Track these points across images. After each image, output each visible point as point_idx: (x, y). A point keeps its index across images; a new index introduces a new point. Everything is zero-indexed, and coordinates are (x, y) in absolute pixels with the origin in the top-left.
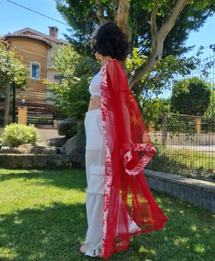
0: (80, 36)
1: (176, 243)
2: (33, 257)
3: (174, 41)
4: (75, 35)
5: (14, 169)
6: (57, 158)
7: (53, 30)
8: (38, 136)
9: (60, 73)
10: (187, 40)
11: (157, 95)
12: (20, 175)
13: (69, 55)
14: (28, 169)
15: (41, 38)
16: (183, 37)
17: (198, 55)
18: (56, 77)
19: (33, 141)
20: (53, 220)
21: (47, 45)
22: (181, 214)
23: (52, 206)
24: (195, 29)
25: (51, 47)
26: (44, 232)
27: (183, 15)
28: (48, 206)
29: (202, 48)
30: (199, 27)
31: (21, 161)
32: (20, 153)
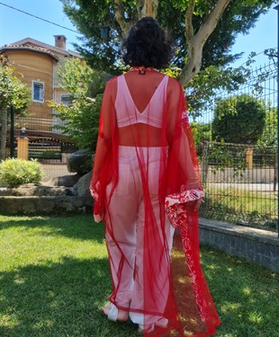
0: (94, 45)
1: (224, 309)
2: (38, 325)
3: (216, 48)
4: (87, 45)
5: (14, 215)
6: (66, 201)
7: (60, 39)
8: (42, 174)
9: (69, 93)
10: (233, 46)
11: (194, 118)
12: (21, 223)
13: (80, 70)
14: (31, 215)
15: (45, 50)
16: (228, 41)
17: (248, 65)
18: (64, 99)
19: (36, 179)
20: (63, 278)
21: (52, 58)
22: (229, 272)
23: (62, 262)
24: (244, 31)
25: (57, 61)
26: (52, 294)
27: (227, 14)
28: (57, 261)
29: (254, 54)
30: (248, 28)
31: (22, 205)
32: (20, 195)
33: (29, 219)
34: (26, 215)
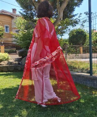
0: (26, 12)
3: (69, 12)
4: (24, 12)
6: (18, 67)
7: (14, 10)
8: (10, 58)
9: (18, 29)
10: (74, 11)
11: (61, 37)
12: (3, 75)
13: (22, 21)
14: (6, 72)
15: (9, 14)
17: (79, 17)
18: (17, 31)
19: (7, 59)
21: (11, 17)
23: (17, 87)
24: (78, 6)
25: (13, 18)
28: (15, 86)
29: (81, 14)
30: (80, 5)
31: (3, 68)
32: (2, 65)
33: (6, 73)
34: (4, 72)
